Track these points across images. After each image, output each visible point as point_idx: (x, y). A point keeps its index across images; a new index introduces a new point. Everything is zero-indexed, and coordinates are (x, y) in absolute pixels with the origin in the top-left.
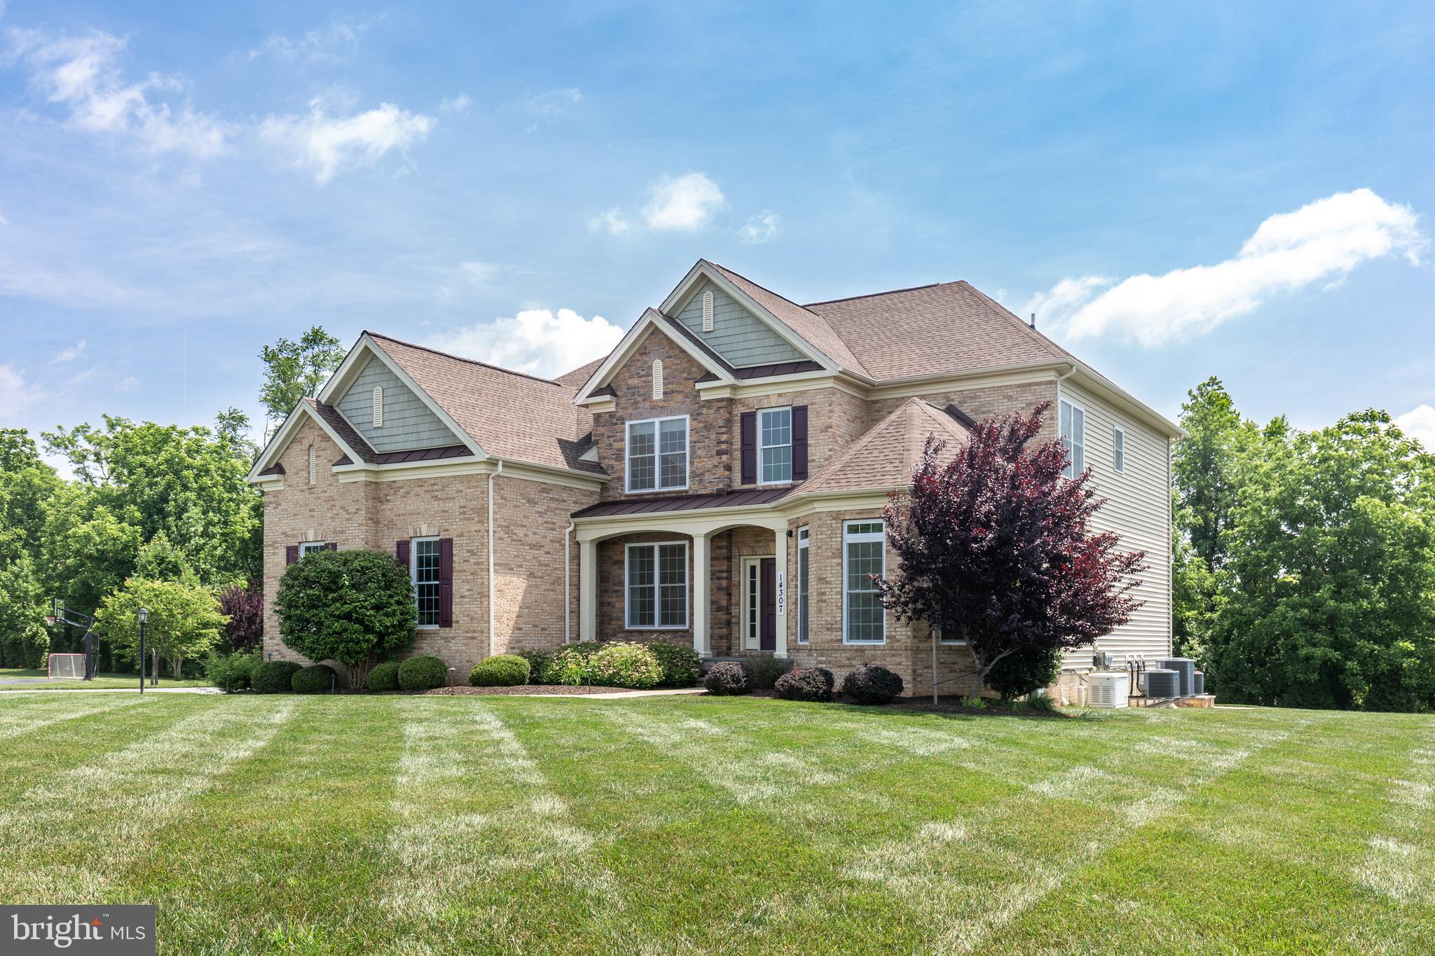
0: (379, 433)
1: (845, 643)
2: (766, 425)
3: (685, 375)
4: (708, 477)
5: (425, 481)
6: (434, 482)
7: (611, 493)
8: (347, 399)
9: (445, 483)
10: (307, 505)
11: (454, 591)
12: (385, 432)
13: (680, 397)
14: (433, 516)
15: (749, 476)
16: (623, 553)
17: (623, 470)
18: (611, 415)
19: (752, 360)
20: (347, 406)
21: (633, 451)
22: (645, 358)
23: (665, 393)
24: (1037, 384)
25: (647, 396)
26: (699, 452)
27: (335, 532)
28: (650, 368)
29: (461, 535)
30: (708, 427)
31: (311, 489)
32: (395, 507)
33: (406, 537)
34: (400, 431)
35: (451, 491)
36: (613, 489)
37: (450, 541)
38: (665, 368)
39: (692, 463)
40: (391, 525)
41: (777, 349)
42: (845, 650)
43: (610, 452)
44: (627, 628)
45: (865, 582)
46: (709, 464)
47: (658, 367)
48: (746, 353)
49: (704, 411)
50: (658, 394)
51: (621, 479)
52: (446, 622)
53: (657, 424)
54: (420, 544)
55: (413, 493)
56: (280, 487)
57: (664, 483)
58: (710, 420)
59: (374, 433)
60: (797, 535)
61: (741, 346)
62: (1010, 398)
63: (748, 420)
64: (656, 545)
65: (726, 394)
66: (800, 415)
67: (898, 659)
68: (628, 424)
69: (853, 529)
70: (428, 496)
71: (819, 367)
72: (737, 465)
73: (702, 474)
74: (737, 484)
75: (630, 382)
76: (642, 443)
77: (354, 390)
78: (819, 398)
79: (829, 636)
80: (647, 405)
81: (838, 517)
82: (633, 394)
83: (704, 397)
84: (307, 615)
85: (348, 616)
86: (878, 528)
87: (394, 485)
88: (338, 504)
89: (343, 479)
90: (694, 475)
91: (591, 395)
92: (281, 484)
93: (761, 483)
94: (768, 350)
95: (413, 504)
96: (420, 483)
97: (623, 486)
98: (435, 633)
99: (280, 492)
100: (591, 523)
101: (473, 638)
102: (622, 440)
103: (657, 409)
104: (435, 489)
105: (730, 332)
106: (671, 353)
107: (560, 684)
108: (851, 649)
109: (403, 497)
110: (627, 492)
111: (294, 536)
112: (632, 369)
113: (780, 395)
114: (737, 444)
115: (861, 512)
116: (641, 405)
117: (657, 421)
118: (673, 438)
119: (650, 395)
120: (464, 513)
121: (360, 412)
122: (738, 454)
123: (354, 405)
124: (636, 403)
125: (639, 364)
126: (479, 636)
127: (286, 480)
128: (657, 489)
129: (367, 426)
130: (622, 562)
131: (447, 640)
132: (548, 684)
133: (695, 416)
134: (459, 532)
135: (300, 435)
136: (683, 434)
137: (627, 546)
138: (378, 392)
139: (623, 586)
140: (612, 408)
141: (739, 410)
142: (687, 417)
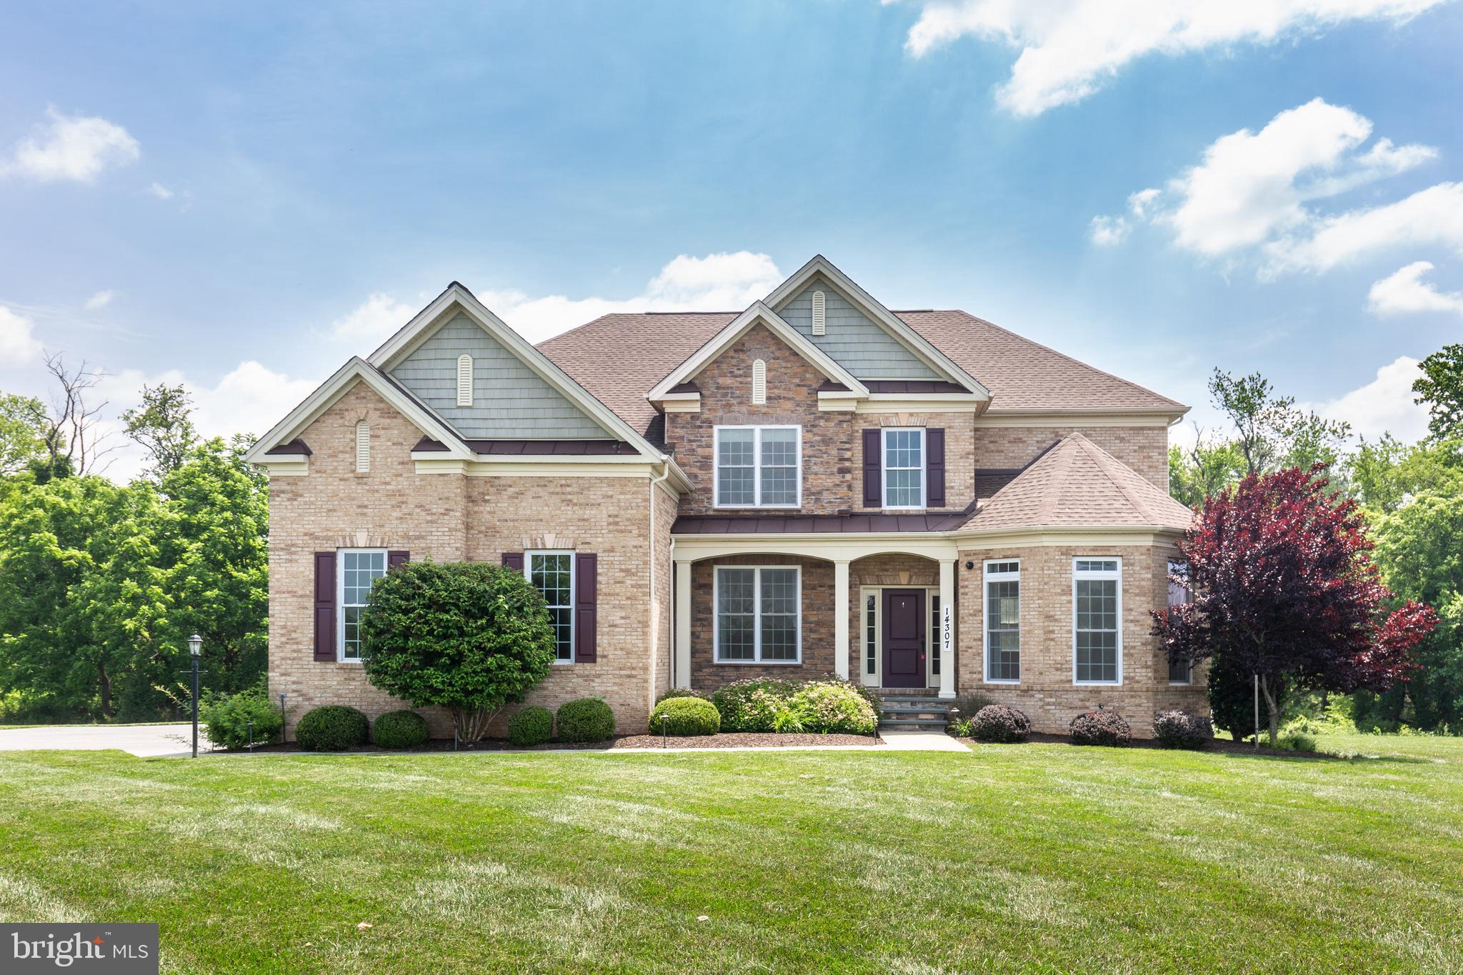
0: (467, 413)
1: (1076, 683)
2: (891, 443)
3: (797, 381)
4: (826, 496)
5: (550, 480)
6: (566, 483)
7: (694, 506)
8: (409, 365)
9: (585, 486)
10: (353, 499)
11: (598, 618)
12: (477, 414)
13: (789, 405)
14: (565, 525)
15: (872, 497)
16: (711, 575)
17: (711, 480)
18: (694, 416)
19: (874, 373)
20: (410, 374)
21: (723, 459)
22: (742, 356)
23: (769, 398)
24: (1150, 429)
25: (745, 399)
26: (815, 469)
27: (406, 536)
28: (750, 367)
29: (612, 550)
30: (827, 441)
31: (361, 478)
32: (497, 509)
33: (516, 548)
34: (504, 414)
35: (595, 495)
36: (697, 501)
37: (593, 558)
38: (769, 370)
39: (805, 479)
40: (492, 532)
41: (905, 365)
42: (1077, 690)
43: (692, 459)
44: (716, 661)
45: (1096, 623)
46: (829, 482)
47: (759, 369)
48: (866, 364)
49: (822, 423)
50: (759, 396)
51: (708, 491)
52: (588, 654)
53: (758, 433)
54: (535, 558)
55: (529, 494)
56: (303, 471)
57: (765, 499)
58: (829, 434)
59: (458, 414)
60: (981, 568)
61: (860, 356)
62: (1122, 440)
63: (871, 438)
64: (757, 569)
65: (851, 407)
66: (936, 438)
67: (1137, 701)
68: (716, 428)
69: (1083, 566)
70: (556, 499)
71: (963, 390)
72: (859, 485)
73: (820, 493)
74: (859, 507)
75: (721, 380)
76: (737, 451)
77: (422, 355)
78: (958, 423)
79: (1058, 676)
80: (744, 409)
81: (1068, 552)
82: (725, 395)
83: (822, 407)
84: (437, 647)
85: (505, 650)
86: (1110, 566)
87: (497, 482)
88: (412, 501)
89: (420, 470)
90: (808, 493)
91: (672, 391)
92: (306, 467)
93: (886, 508)
94: (892, 365)
95: (528, 507)
96: (543, 482)
97: (710, 499)
98: (568, 669)
99: (301, 478)
100: (697, 540)
101: (629, 676)
102: (710, 446)
103: (756, 415)
104: (564, 491)
105: (846, 339)
106: (778, 354)
107: (773, 731)
108: (1085, 690)
109: (511, 497)
110: (716, 504)
111: (328, 538)
112: (724, 366)
113: (911, 414)
114: (859, 463)
115: (1095, 549)
116: (736, 408)
117: (757, 429)
118: (778, 451)
119: (749, 398)
120: (616, 523)
121: (439, 384)
122: (859, 474)
123: (421, 374)
124: (729, 405)
125: (734, 362)
126: (634, 674)
127: (311, 464)
128: (758, 504)
129: (445, 404)
130: (710, 586)
131: (587, 678)
132: (742, 731)
133: (809, 427)
134: (607, 546)
135: (341, 406)
136: (791, 446)
137: (716, 568)
138: (465, 363)
139: (711, 612)
140: (696, 408)
141: (861, 426)
142: (799, 428)
